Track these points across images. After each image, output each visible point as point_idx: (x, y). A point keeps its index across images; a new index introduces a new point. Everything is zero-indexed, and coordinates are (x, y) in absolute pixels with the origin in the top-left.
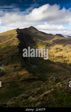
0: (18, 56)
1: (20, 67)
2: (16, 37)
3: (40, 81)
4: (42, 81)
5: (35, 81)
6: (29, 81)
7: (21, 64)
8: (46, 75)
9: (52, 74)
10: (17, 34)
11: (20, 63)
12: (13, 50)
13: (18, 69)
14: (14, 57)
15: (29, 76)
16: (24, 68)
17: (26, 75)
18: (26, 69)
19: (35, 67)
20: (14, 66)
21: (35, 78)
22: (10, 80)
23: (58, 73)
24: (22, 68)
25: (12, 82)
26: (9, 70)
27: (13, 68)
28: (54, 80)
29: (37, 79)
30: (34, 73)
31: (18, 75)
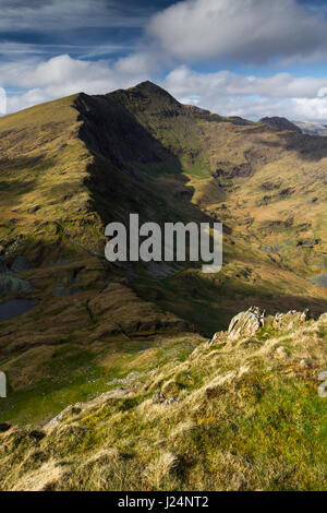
0: (86, 223)
1: (96, 274)
2: (73, 133)
3: (188, 334)
4: (195, 332)
5: (165, 335)
6: (136, 336)
8: (216, 305)
9: (242, 302)
10: (78, 120)
12: (62, 195)
13: (87, 282)
14: (68, 229)
15: (139, 314)
16: (116, 279)
17: (124, 308)
18: (123, 283)
20: (68, 270)
21: (163, 320)
22: (51, 329)
24: (105, 279)
25: (62, 342)
26: (47, 286)
27: (65, 280)
28: (251, 329)
29: (176, 324)
30: (160, 297)
31: (88, 309)
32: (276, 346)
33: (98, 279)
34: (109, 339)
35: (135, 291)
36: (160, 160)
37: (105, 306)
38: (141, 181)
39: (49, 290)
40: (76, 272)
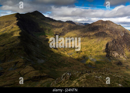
0: (19, 49)
1: (22, 63)
2: (15, 24)
3: (49, 79)
5: (43, 79)
6: (35, 80)
8: (56, 70)
9: (63, 69)
10: (17, 20)
11: (22, 57)
12: (12, 41)
13: (19, 66)
14: (14, 51)
15: (35, 74)
16: (28, 64)
17: (31, 73)
18: (30, 66)
19: (42, 61)
20: (14, 63)
21: (42, 75)
22: (8, 81)
23: (70, 66)
24: (25, 65)
25: (12, 85)
26: (7, 68)
27: (13, 66)
28: (68, 77)
29: (46, 76)
30: (41, 69)
31: (20, 74)
32: (76, 83)
33: (23, 65)
34: (26, 82)
35: (34, 67)
36: (40, 31)
37: (25, 73)
38: (35, 37)
39: (7, 69)
40: (16, 63)
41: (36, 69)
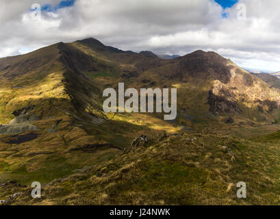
1: (67, 123)
2: (57, 59)
3: (112, 149)
4: (115, 148)
5: (101, 150)
6: (87, 151)
7: (70, 116)
8: (125, 136)
9: (136, 133)
11: (67, 113)
13: (63, 127)
14: (54, 103)
15: (88, 141)
16: (77, 125)
17: (81, 138)
18: (80, 127)
20: (54, 121)
21: (100, 143)
22: (46, 147)
24: (72, 125)
26: (44, 128)
27: (53, 126)
28: (141, 144)
29: (106, 145)
30: (98, 133)
31: (64, 139)
32: (152, 149)
33: (68, 126)
34: (74, 152)
35: (86, 130)
37: (71, 137)
38: (88, 80)
39: (46, 130)
40: (58, 122)
41: (89, 133)
